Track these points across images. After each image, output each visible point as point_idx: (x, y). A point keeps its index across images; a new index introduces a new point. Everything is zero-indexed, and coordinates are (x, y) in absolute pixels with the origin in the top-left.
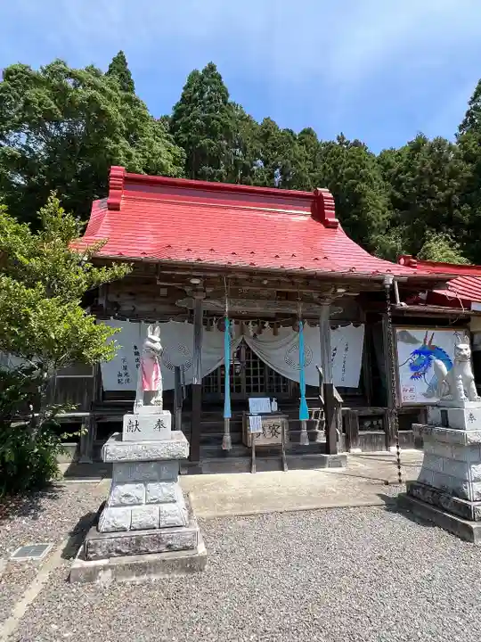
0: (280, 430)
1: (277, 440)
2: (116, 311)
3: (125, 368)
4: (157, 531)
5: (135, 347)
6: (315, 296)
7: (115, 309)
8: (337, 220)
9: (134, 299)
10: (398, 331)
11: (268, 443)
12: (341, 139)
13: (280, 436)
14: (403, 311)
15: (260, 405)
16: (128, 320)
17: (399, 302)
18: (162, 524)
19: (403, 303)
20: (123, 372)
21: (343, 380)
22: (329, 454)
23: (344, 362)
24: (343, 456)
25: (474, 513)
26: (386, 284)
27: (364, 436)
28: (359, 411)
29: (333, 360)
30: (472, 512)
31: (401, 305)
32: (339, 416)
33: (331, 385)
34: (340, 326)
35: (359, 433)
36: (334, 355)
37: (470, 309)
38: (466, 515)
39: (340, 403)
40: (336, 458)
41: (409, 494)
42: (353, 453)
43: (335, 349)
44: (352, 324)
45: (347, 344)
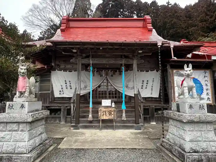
0: (113, 113)
1: (111, 117)
2: (58, 68)
3: (62, 89)
4: (11, 155)
5: (65, 81)
6: (131, 56)
7: (58, 67)
8: (152, 28)
9: (65, 63)
10: (174, 71)
11: (107, 118)
12: (168, 3)
13: (113, 116)
14: (175, 61)
15: (106, 102)
16: (62, 71)
17: (173, 58)
18: (16, 152)
19: (175, 58)
20: (61, 90)
21: (151, 94)
22: (136, 124)
23: (152, 86)
24: (142, 125)
25: (187, 159)
26: (158, 46)
27: (157, 117)
28: (155, 106)
29: (147, 86)
30: (186, 159)
31: (174, 59)
32: (142, 108)
33: (137, 94)
34: (150, 71)
35: (155, 116)
36: (147, 83)
37: (211, 59)
38: (183, 160)
39: (142, 102)
40: (139, 126)
41: (161, 145)
42: (152, 124)
43: (148, 81)
44: (155, 70)
45: (153, 79)
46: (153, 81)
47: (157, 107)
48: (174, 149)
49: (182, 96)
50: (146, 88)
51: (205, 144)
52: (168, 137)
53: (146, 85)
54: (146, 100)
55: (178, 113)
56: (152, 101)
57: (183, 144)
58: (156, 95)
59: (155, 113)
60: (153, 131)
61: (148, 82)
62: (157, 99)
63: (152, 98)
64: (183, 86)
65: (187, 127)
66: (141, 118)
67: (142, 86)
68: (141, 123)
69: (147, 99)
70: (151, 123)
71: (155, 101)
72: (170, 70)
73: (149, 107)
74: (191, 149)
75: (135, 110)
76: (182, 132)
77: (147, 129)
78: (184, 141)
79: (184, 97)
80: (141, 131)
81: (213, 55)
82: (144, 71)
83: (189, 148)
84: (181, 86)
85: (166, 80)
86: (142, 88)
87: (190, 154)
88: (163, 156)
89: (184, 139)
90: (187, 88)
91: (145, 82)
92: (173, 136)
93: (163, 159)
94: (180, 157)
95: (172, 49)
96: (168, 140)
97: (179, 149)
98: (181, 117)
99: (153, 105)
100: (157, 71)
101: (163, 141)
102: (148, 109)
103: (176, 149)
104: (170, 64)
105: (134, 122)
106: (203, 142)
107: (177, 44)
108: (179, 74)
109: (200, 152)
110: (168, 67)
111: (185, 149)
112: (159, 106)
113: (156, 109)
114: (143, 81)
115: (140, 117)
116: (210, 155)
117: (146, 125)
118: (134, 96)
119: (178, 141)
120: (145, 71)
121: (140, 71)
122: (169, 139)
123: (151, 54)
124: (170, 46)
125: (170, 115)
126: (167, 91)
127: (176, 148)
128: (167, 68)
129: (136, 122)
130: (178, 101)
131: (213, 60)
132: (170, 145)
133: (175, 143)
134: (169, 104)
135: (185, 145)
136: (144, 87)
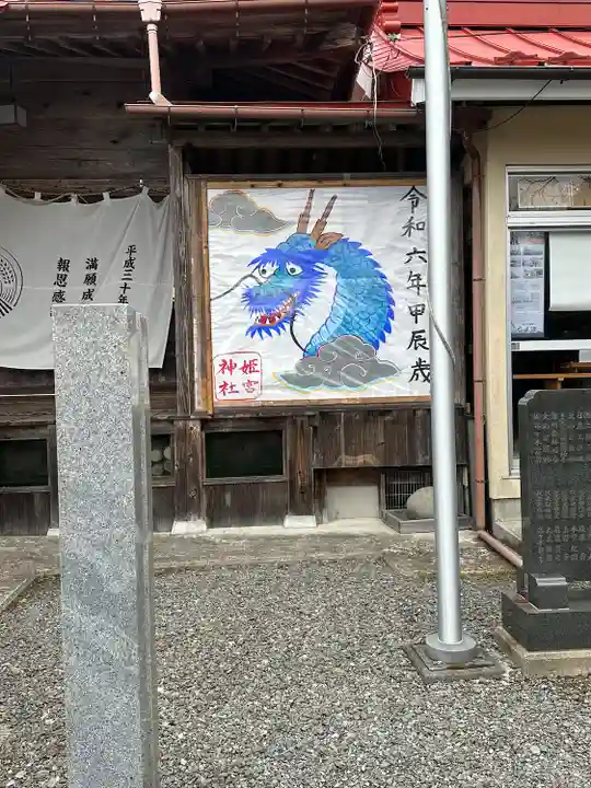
23: (123, 300)
29: (87, 295)
34: (106, 195)
36: (91, 279)
43: (93, 264)
44: (146, 190)
45: (132, 250)
46: (129, 263)
53: (87, 288)
61: (97, 271)
67: (59, 297)
82: (67, 199)
91: (78, 272)
100: (157, 197)
110: (170, 167)
114: (63, 265)
120: (74, 200)
121: (38, 196)
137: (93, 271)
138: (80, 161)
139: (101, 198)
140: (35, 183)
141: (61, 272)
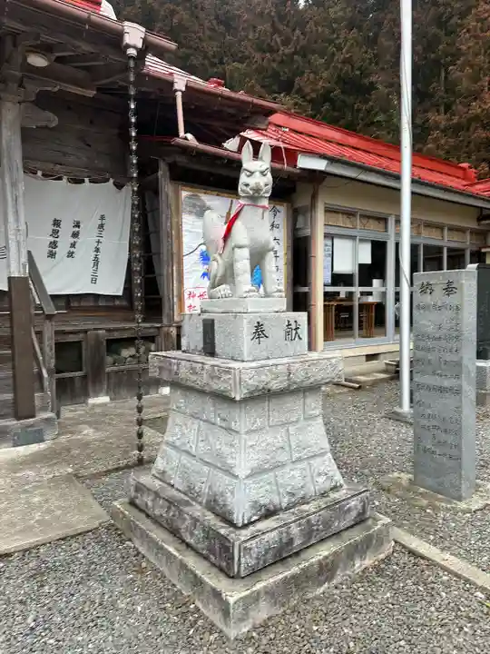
17: (182, 134)
19: (189, 136)
21: (94, 281)
22: (19, 418)
23: (97, 250)
24: (48, 420)
25: (239, 560)
26: (128, 46)
27: (117, 372)
28: (109, 330)
29: (73, 245)
30: (236, 559)
31: (186, 139)
32: (49, 342)
33: (23, 280)
34: (86, 180)
35: (108, 370)
36: (75, 235)
37: (295, 166)
38: (224, 564)
39: (50, 317)
40: (32, 426)
41: (132, 503)
42: (94, 406)
43: (77, 225)
44: (111, 181)
45: (102, 218)
46: (101, 226)
47: (116, 335)
48: (188, 522)
49: (223, 286)
50: (71, 255)
51: (297, 473)
52: (160, 464)
53: (72, 240)
54: (68, 307)
55: (210, 361)
56: (96, 311)
57: (222, 495)
58: (112, 283)
59: (109, 359)
60: (98, 435)
62: (117, 303)
63: (97, 297)
64: (231, 243)
65: (244, 420)
66: (42, 389)
67: (53, 245)
68: (44, 409)
69: (76, 304)
70: (91, 401)
71: (108, 308)
72: (167, 187)
73: (81, 335)
74: (256, 506)
75: (13, 354)
76: (220, 442)
77: (72, 433)
78: (227, 479)
79: (234, 290)
80: (42, 446)
81: (302, 152)
82: (60, 179)
83: (247, 505)
84: (221, 243)
85: (151, 228)
86: (52, 255)
87: (251, 528)
88: (139, 553)
89: (229, 472)
90: (245, 253)
91: (66, 229)
92: (185, 459)
93: (142, 571)
94: (214, 555)
95: (179, 95)
96: (162, 476)
97: (210, 517)
98: (225, 381)
99: (101, 328)
100: (119, 186)
101: (140, 488)
102: (79, 342)
103: (195, 520)
104: (170, 160)
105: (10, 411)
106: (292, 466)
107: (198, 82)
108: (199, 206)
109: (281, 509)
110: (160, 173)
111: (231, 513)
112: (124, 329)
113: (110, 342)
114: (57, 223)
115: (37, 385)
116: (314, 513)
117: (68, 412)
118: (6, 289)
119: (206, 481)
120: (65, 180)
121: (40, 173)
122: (164, 472)
123: (91, 93)
124: (172, 84)
125: (176, 374)
126: (154, 273)
127: (197, 510)
128: (157, 179)
129: (21, 410)
130: (209, 309)
131: (301, 169)
132: (171, 502)
133: (189, 491)
134: (161, 322)
135: (232, 493)
136: (62, 249)
137: (77, 229)
138: (65, 154)
139: (83, 181)
140: (38, 165)
141: (55, 228)
